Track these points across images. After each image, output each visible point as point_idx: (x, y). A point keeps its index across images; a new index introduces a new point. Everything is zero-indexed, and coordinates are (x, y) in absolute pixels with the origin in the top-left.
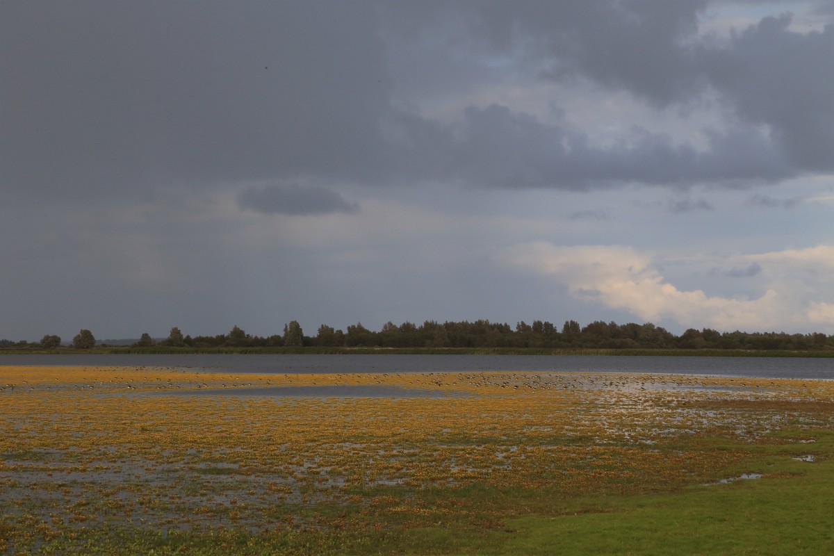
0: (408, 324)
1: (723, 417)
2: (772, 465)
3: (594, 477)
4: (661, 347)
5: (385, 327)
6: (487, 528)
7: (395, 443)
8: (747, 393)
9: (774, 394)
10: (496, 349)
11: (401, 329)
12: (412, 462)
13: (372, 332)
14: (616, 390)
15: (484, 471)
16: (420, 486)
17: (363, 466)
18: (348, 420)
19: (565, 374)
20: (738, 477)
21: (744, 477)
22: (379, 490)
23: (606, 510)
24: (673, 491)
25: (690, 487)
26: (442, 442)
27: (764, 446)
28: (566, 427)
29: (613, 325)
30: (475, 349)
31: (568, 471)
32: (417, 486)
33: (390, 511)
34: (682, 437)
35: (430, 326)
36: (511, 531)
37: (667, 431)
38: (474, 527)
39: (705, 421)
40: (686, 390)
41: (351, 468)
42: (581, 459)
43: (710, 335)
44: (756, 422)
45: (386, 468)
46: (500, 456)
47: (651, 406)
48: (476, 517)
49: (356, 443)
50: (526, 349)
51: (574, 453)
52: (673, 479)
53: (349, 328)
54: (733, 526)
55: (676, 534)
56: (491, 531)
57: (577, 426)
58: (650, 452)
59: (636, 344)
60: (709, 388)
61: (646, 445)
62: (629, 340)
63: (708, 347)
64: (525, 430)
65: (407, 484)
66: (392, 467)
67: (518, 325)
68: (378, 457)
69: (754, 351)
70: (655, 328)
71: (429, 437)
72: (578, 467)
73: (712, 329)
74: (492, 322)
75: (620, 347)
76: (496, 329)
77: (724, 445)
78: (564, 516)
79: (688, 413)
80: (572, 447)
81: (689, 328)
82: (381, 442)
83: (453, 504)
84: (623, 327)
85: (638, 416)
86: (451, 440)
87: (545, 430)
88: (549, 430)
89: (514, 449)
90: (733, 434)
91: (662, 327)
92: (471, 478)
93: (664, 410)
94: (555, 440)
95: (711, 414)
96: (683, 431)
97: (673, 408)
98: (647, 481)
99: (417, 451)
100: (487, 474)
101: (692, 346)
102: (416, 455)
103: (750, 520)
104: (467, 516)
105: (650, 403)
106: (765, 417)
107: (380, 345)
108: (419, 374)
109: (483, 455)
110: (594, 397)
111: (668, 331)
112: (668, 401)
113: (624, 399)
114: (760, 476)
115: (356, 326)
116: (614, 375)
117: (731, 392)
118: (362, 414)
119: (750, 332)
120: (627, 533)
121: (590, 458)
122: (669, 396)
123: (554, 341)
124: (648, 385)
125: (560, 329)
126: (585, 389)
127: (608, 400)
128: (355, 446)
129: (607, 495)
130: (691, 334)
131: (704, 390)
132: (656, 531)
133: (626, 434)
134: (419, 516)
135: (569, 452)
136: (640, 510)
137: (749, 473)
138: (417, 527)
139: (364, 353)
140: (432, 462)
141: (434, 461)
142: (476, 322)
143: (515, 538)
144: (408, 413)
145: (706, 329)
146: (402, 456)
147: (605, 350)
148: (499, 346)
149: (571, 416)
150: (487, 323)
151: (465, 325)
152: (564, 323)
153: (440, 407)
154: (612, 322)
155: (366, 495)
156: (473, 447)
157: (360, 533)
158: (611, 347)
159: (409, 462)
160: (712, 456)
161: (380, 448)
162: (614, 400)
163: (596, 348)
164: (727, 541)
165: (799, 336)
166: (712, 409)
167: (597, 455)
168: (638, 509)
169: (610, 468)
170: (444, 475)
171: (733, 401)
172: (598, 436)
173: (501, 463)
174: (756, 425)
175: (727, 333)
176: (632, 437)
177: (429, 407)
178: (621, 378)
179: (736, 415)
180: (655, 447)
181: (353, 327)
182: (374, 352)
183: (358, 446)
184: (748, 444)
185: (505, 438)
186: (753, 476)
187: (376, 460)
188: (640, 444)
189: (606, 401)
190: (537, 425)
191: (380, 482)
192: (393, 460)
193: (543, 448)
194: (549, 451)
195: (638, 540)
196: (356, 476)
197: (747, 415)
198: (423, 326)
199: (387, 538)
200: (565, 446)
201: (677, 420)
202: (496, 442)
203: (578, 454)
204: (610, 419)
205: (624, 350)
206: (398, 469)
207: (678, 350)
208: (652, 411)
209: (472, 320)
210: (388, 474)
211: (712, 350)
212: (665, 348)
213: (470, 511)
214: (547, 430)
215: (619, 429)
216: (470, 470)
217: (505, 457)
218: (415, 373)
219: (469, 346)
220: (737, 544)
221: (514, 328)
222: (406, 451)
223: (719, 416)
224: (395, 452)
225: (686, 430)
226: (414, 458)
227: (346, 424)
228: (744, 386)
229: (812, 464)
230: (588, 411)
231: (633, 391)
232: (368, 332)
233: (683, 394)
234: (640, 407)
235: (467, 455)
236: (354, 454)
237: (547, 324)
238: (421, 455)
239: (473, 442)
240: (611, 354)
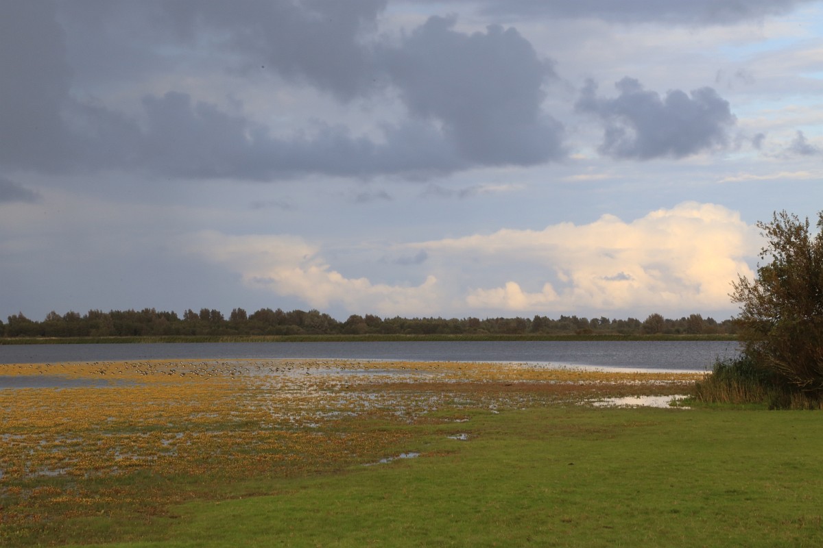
0: (72, 313)
1: (384, 400)
2: (429, 445)
3: (259, 461)
4: (326, 333)
5: (49, 317)
6: (151, 514)
7: (58, 433)
8: (407, 376)
9: (432, 376)
10: (163, 337)
11: (64, 318)
12: (75, 452)
13: (34, 321)
14: (282, 376)
15: (149, 458)
16: (83, 475)
17: (23, 457)
18: (8, 411)
19: (231, 361)
20: (397, 456)
21: (403, 456)
22: (40, 481)
23: (270, 493)
24: (335, 472)
25: (352, 467)
26: (106, 431)
27: (422, 426)
28: (232, 413)
29: (279, 312)
30: (142, 337)
31: (234, 455)
32: (79, 475)
33: (51, 502)
34: (345, 419)
35: (94, 315)
36: (176, 517)
37: (330, 414)
38: (137, 514)
39: (366, 404)
40: (349, 374)
41: (10, 460)
42: (247, 444)
43: (372, 321)
44: (414, 403)
45: (47, 459)
46: (166, 443)
47: (316, 390)
48: (140, 504)
49: (16, 435)
50: (194, 337)
51: (240, 437)
52: (335, 460)
53: (9, 318)
54: (392, 504)
55: (337, 513)
56: (155, 518)
57: (243, 411)
58: (314, 435)
59: (302, 330)
60: (370, 372)
61: (310, 428)
62: (295, 327)
63: (370, 333)
64: (191, 417)
65: (70, 474)
66: (54, 458)
67: (186, 314)
68: (39, 447)
69: (413, 335)
70: (321, 314)
71: (93, 426)
72: (244, 452)
73: (374, 315)
74: (158, 310)
75: (285, 334)
76: (163, 318)
77: (384, 427)
78: (229, 500)
79: (351, 396)
80: (237, 433)
81: (353, 314)
82: (43, 432)
83: (117, 492)
84: (289, 314)
85: (303, 400)
86: (117, 429)
87: (212, 416)
88: (215, 416)
89: (181, 435)
90: (393, 415)
91: (326, 313)
92: (136, 465)
93: (328, 394)
94: (221, 426)
95: (372, 397)
96: (345, 414)
97: (337, 392)
98: (311, 463)
99: (80, 440)
100: (152, 461)
101: (355, 332)
102: (79, 445)
103: (407, 497)
104: (131, 503)
105: (315, 387)
106: (423, 398)
107: (43, 335)
108: (84, 363)
109: (148, 443)
110: (260, 383)
111: (332, 318)
112: (332, 385)
113: (290, 384)
114: (417, 455)
115: (17, 316)
116: (280, 361)
117: (391, 375)
118: (23, 405)
119: (410, 317)
120: (290, 514)
121: (257, 443)
122: (333, 380)
123: (221, 329)
124: (313, 370)
125: (227, 317)
126: (251, 375)
127: (275, 385)
128: (15, 437)
129: (271, 477)
130: (354, 320)
131: (366, 374)
132: (318, 511)
133: (291, 418)
134: (82, 505)
135: (235, 437)
136: (303, 491)
137: (407, 453)
138: (78, 517)
139: (26, 343)
140: (95, 451)
141: (98, 450)
142: (143, 311)
143: (179, 523)
144: (72, 403)
145: (369, 314)
146: (64, 447)
147: (272, 337)
148: (165, 334)
149: (237, 402)
150: (153, 311)
151: (130, 314)
152: (232, 311)
153: (105, 396)
154: (279, 310)
155: (26, 486)
156: (138, 435)
157: (19, 525)
158: (277, 334)
159: (72, 452)
160: (373, 437)
161: (42, 439)
162: (280, 385)
163: (262, 335)
164: (385, 518)
165: (455, 321)
166: (374, 392)
167: (262, 439)
168: (301, 491)
169: (275, 451)
170: (108, 463)
171: (394, 384)
172: (264, 421)
173: (167, 450)
174: (415, 406)
175: (388, 319)
176: (297, 421)
177: (94, 396)
178: (286, 364)
179: (396, 397)
180: (319, 430)
181: (15, 317)
182: (36, 342)
183: (18, 437)
184: (407, 424)
185: (171, 425)
186: (411, 455)
187: (37, 451)
188: (304, 427)
189: (272, 386)
190: (203, 411)
191: (41, 473)
192: (54, 450)
193: (210, 434)
194: (215, 436)
195: (301, 520)
196: (15, 468)
197: (406, 397)
198: (88, 315)
199: (47, 529)
200: (231, 431)
201: (340, 403)
202: (163, 429)
203: (244, 439)
204: (276, 403)
205: (290, 336)
206: (60, 460)
207: (342, 336)
208: (317, 395)
209: (138, 309)
210: (49, 465)
211: (374, 335)
212: (330, 334)
213: (134, 499)
214: (213, 416)
215: (284, 414)
216: (135, 458)
217: (171, 444)
218: (79, 362)
219: (135, 335)
220: (394, 521)
221: (181, 317)
222: (69, 441)
223: (380, 399)
224: (57, 442)
225: (349, 413)
226: (77, 448)
227: (5, 416)
228: (403, 369)
229: (465, 442)
230: (254, 396)
231: (299, 377)
232: (29, 321)
233: (346, 378)
234: (305, 392)
235: (132, 443)
236: (13, 445)
237: (214, 312)
238: (84, 444)
239: (138, 430)
240: (277, 341)
